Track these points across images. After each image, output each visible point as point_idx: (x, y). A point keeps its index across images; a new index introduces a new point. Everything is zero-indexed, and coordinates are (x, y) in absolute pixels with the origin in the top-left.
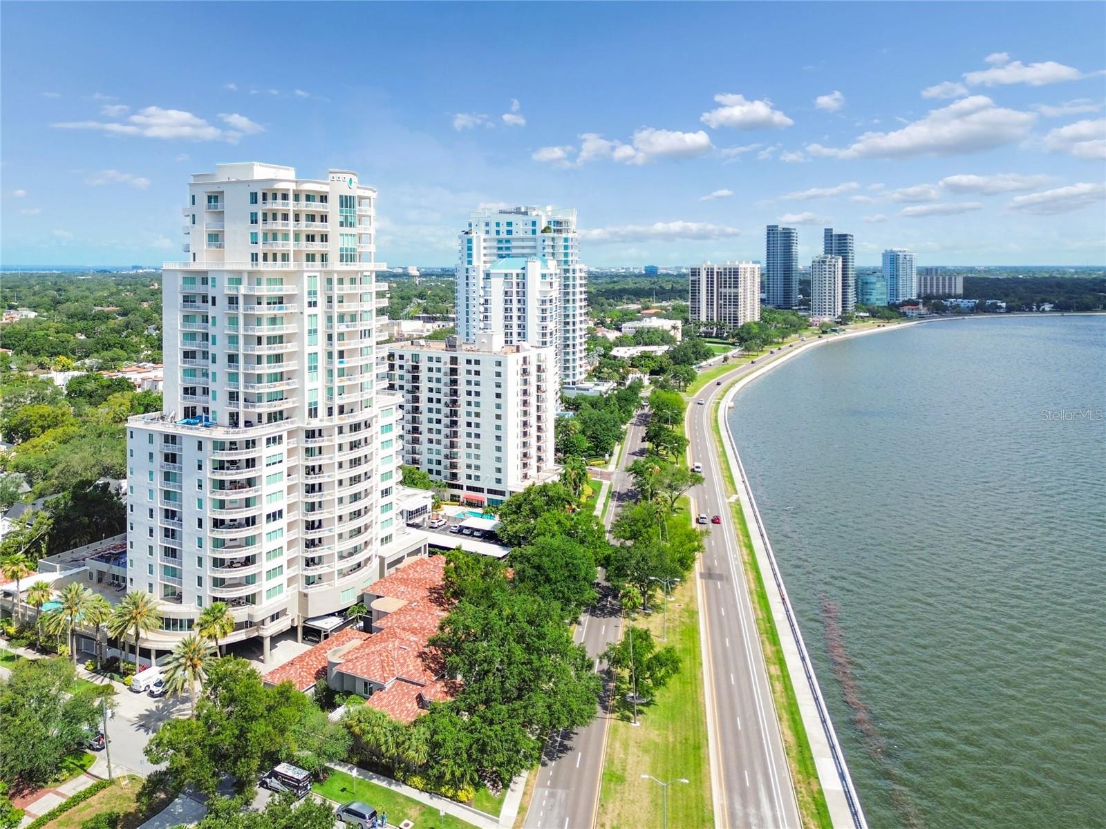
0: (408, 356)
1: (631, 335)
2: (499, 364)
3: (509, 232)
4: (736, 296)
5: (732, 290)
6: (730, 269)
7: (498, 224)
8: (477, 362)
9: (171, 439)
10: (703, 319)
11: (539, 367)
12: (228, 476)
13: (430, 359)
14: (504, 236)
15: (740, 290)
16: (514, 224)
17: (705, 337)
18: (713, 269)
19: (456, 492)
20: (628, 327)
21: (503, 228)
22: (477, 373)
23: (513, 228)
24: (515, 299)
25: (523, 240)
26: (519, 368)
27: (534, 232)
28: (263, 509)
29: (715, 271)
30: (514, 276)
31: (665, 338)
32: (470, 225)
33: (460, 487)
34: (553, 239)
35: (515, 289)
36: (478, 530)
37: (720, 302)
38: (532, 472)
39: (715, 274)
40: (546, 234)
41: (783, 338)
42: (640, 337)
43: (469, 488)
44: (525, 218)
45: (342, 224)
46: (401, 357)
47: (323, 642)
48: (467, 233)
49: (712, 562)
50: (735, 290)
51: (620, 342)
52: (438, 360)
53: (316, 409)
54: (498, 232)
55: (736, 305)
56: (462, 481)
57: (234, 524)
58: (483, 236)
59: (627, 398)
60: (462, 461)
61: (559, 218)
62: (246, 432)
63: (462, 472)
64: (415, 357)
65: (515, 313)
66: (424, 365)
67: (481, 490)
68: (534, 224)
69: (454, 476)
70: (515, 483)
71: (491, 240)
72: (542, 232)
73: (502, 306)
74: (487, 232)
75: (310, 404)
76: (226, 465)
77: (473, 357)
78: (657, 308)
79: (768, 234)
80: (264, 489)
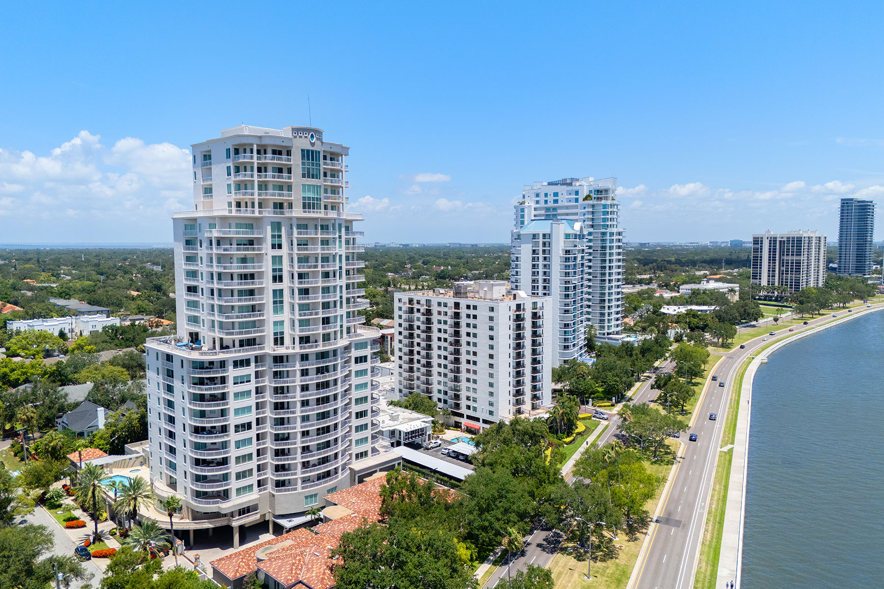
2: (492, 309)
3: (556, 201)
7: (546, 195)
8: (475, 307)
11: (535, 314)
14: (551, 204)
16: (560, 194)
19: (458, 419)
21: (551, 198)
22: (475, 317)
23: (559, 198)
24: (541, 256)
25: (567, 208)
26: (512, 313)
27: (577, 200)
30: (541, 237)
32: (524, 197)
33: (461, 415)
34: (593, 206)
35: (541, 248)
38: (526, 408)
40: (586, 202)
43: (469, 417)
44: (570, 188)
45: (304, 176)
48: (521, 204)
49: (676, 507)
52: (445, 305)
54: (546, 202)
56: (463, 410)
58: (534, 205)
60: (464, 394)
61: (601, 185)
63: (463, 403)
64: (428, 302)
68: (577, 193)
69: (457, 406)
71: (540, 209)
72: (584, 200)
74: (537, 202)
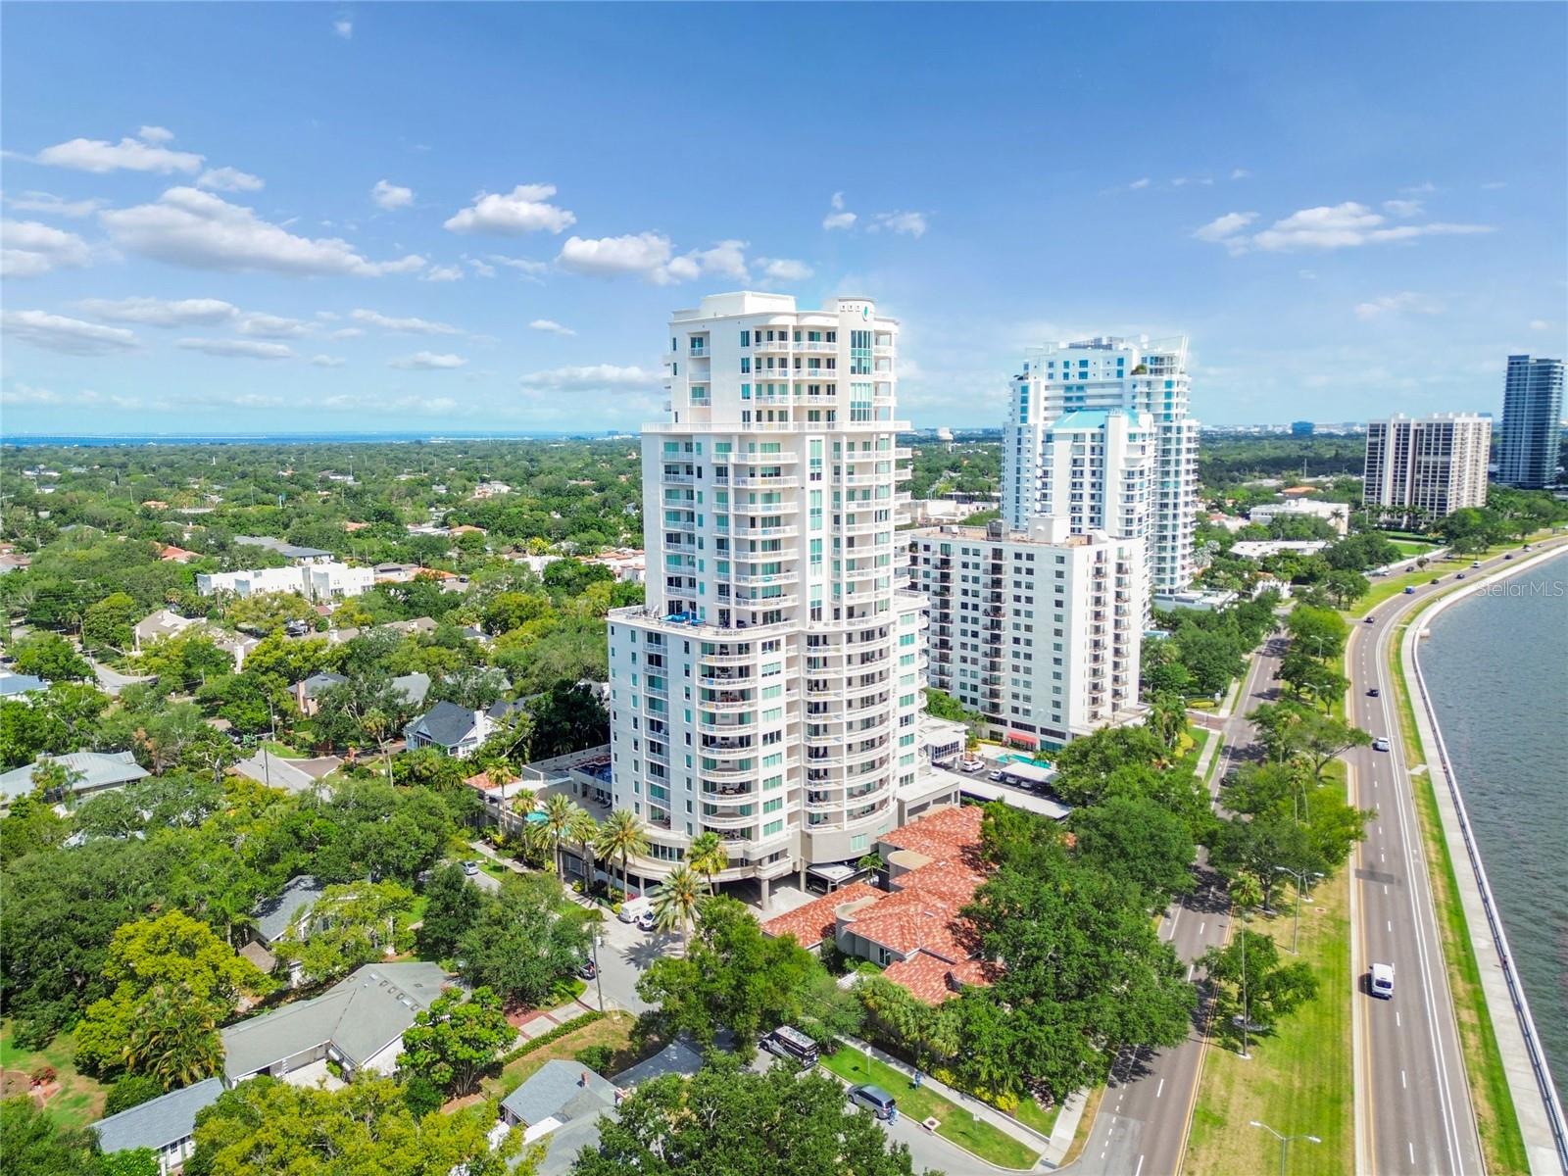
0: (935, 547)
1: (1263, 525)
2: (1061, 560)
3: (1083, 375)
4: (1446, 468)
5: (1440, 459)
6: (1438, 425)
7: (1066, 365)
8: (1030, 557)
9: (654, 638)
10: (1386, 501)
11: (1120, 568)
12: (719, 685)
13: (965, 551)
14: (1074, 380)
15: (1454, 458)
16: (1090, 363)
17: (1388, 529)
18: (1408, 425)
19: (997, 728)
20: (1261, 513)
21: (1075, 370)
22: (1030, 572)
23: (1088, 370)
24: (1087, 469)
25: (1103, 385)
26: (1090, 566)
27: (1120, 374)
28: (760, 727)
29: (1412, 428)
30: (1088, 438)
31: (1318, 529)
32: (1026, 367)
33: (1003, 722)
34: (1149, 384)
35: (1088, 456)
36: (1027, 780)
37: (1416, 476)
38: (1105, 710)
39: (1412, 433)
40: (1138, 377)
41: (1524, 534)
42: (1278, 528)
43: (1015, 725)
44: (1108, 353)
45: (853, 370)
46: (927, 548)
47: (830, 894)
48: (1021, 378)
49: (1377, 854)
50: (1445, 459)
51: (1246, 535)
52: (976, 553)
53: (819, 610)
54: (1066, 376)
55: (1445, 482)
56: (1006, 714)
57: (726, 743)
58: (1044, 381)
59: (1253, 616)
60: (1005, 689)
61: (1159, 351)
62: (736, 634)
63: (1005, 702)
64: (945, 548)
65: (1087, 490)
66: (956, 559)
67: (1031, 729)
68: (1121, 361)
69: (995, 707)
70: (1079, 722)
71: (1055, 387)
72: (1133, 373)
73: (1068, 480)
74: (1051, 376)
75: (813, 604)
76: (717, 672)
77: (1024, 550)
78: (1309, 484)
79: (1510, 369)
80: (760, 704)
